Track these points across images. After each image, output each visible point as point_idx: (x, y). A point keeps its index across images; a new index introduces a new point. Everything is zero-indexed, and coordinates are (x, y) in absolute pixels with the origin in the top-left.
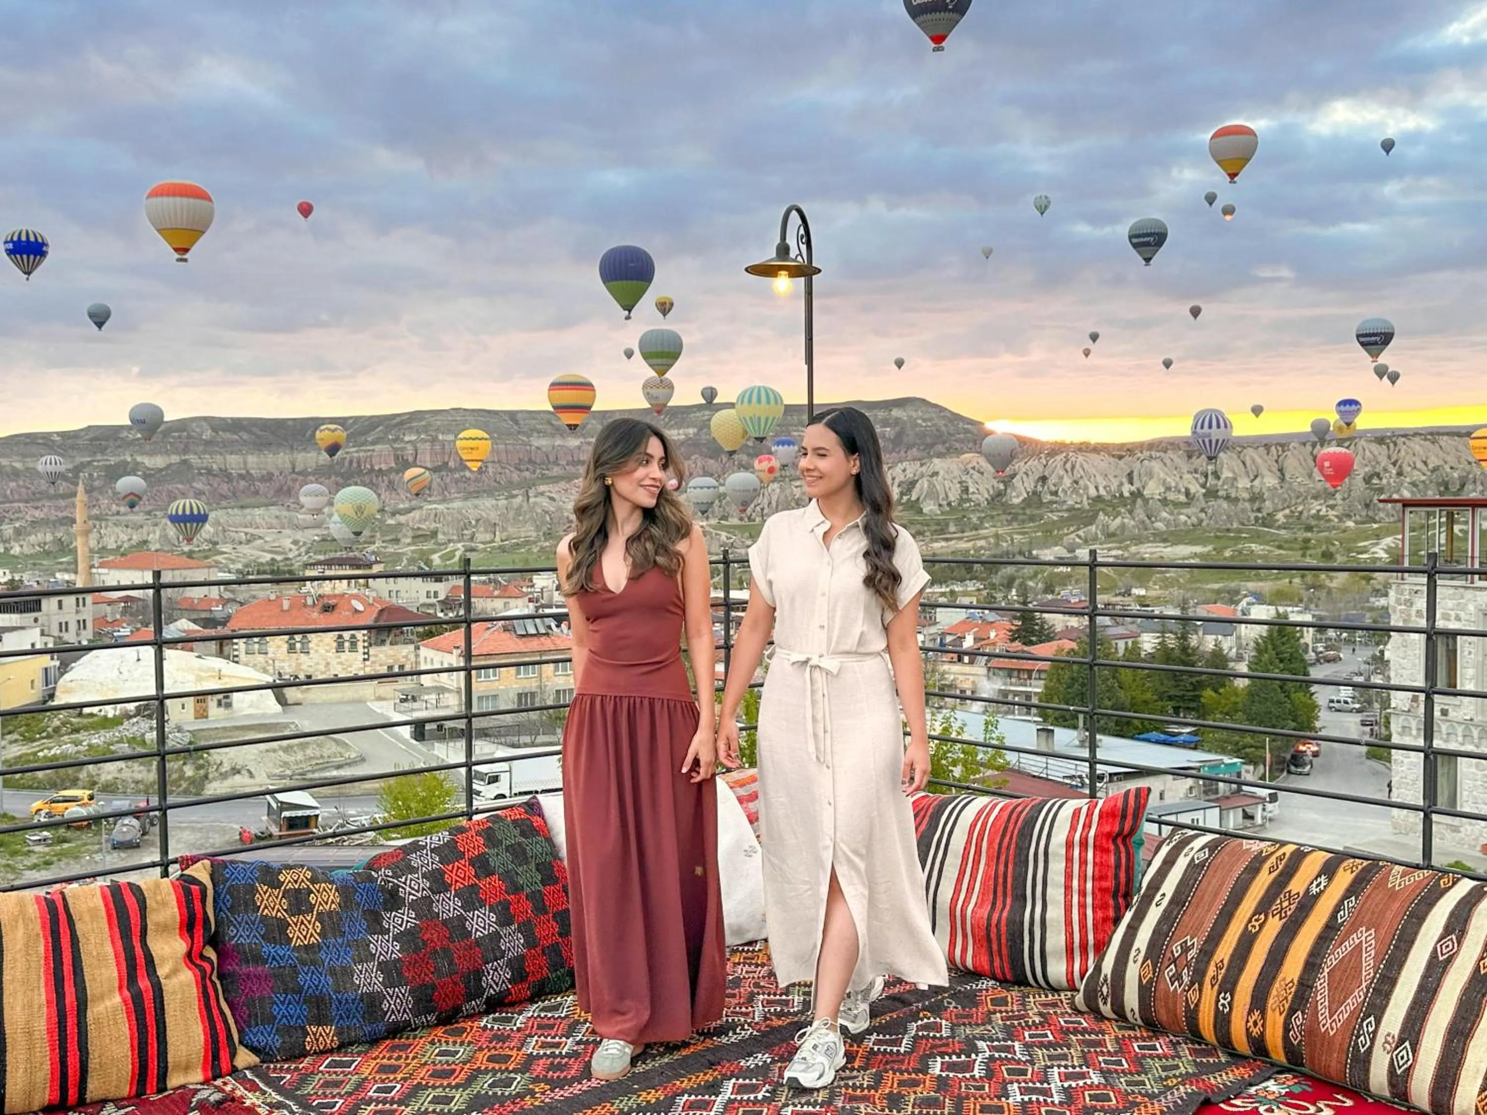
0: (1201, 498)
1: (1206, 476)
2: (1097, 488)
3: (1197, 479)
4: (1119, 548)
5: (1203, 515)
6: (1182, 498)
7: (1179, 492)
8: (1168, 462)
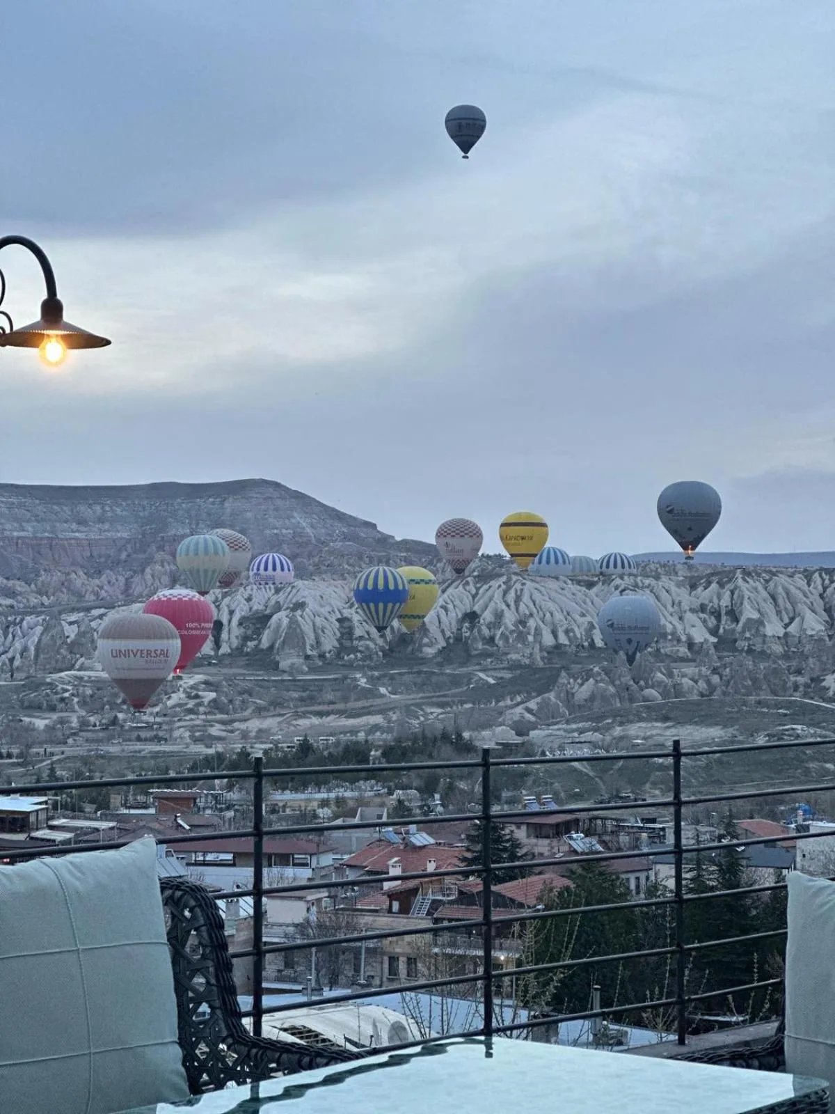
0: (712, 651)
1: (718, 618)
2: (554, 633)
3: (704, 621)
4: (596, 730)
5: (715, 679)
6: (683, 650)
7: (679, 641)
8: (664, 595)
